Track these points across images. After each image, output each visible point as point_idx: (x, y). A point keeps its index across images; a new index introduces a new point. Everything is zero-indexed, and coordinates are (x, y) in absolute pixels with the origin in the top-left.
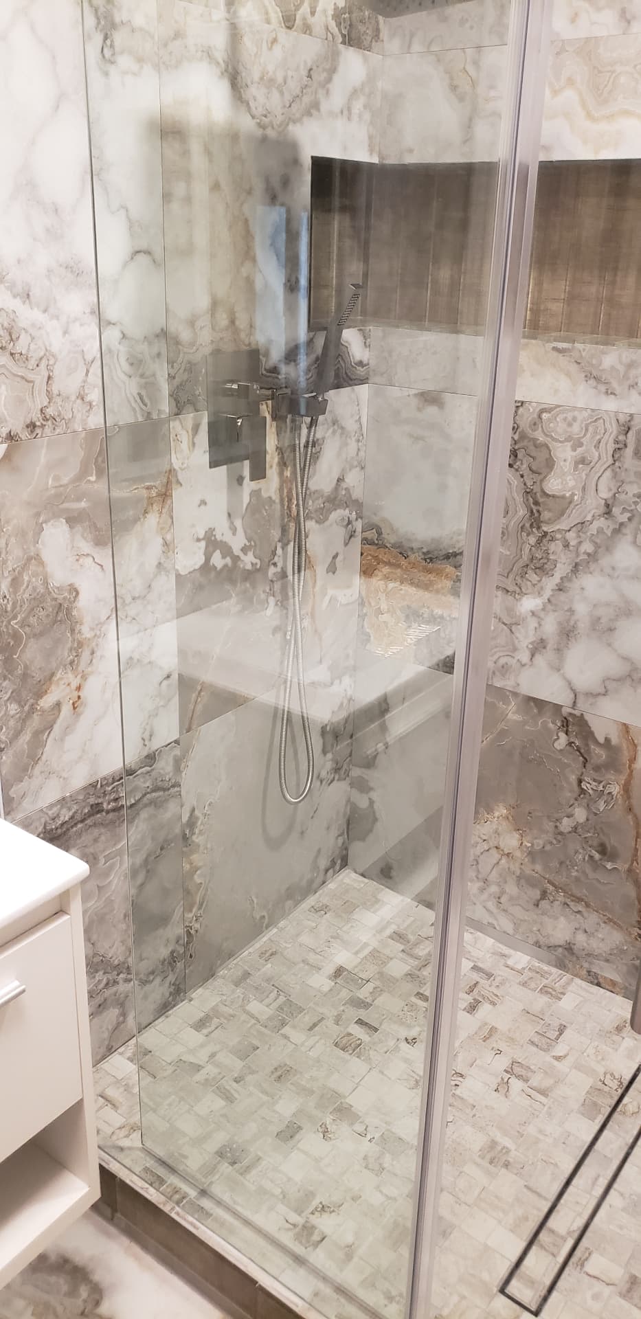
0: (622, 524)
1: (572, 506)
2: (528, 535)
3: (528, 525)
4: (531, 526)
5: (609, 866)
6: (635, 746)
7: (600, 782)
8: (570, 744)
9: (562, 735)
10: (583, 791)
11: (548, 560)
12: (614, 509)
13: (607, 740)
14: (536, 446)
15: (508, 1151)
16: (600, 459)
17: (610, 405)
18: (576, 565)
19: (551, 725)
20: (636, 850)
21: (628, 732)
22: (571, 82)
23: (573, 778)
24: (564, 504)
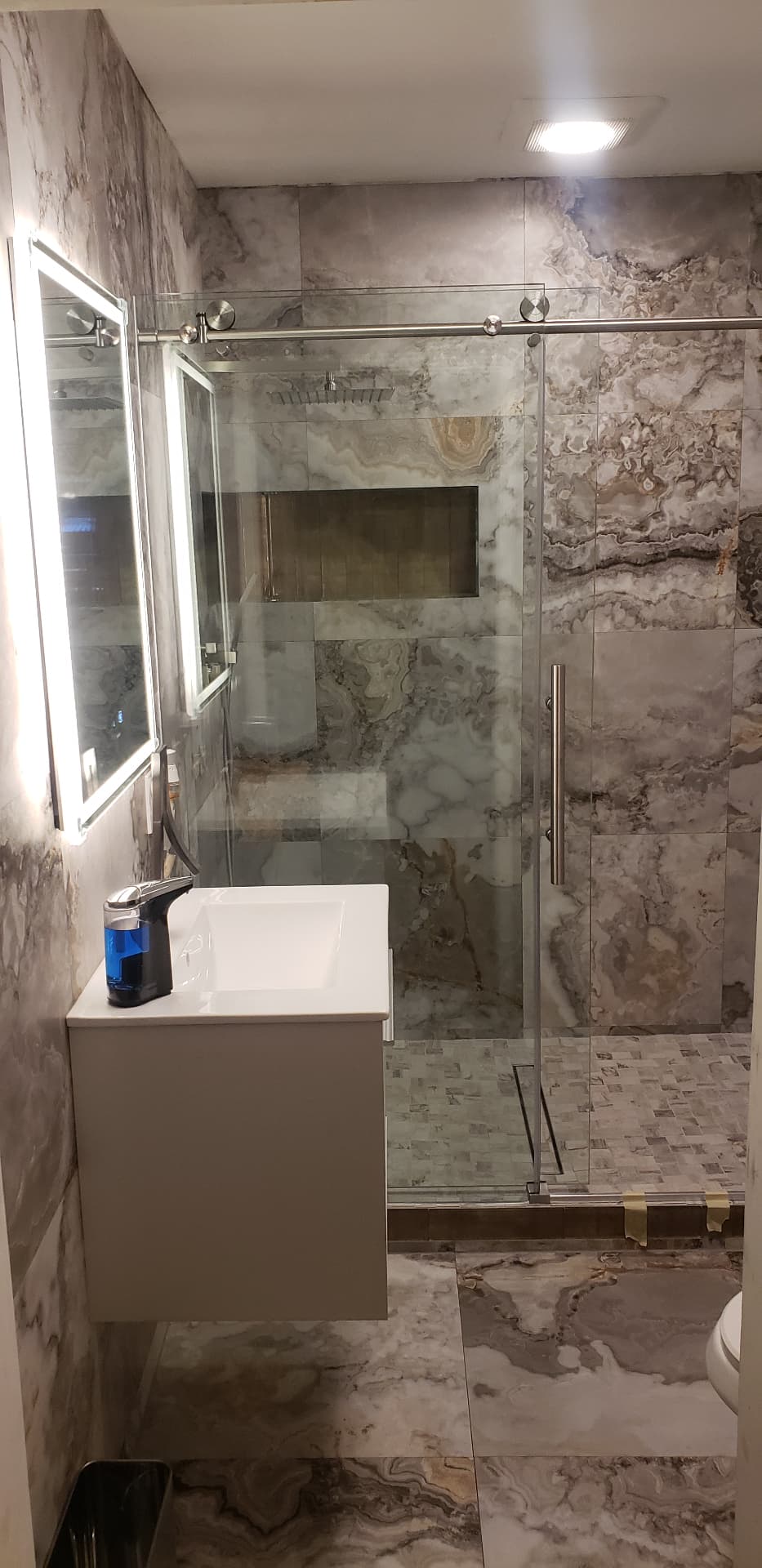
0: (421, 708)
1: (386, 702)
2: (359, 728)
3: (358, 721)
4: (361, 721)
5: (450, 943)
6: (454, 852)
7: (434, 885)
8: (410, 865)
9: (404, 861)
10: (423, 896)
11: (376, 741)
12: (414, 700)
13: (434, 853)
14: (356, 668)
15: (485, 1126)
16: (400, 669)
17: (403, 635)
18: (396, 741)
19: (395, 856)
20: (466, 924)
21: (447, 844)
22: (348, 445)
23: (415, 889)
24: (381, 702)
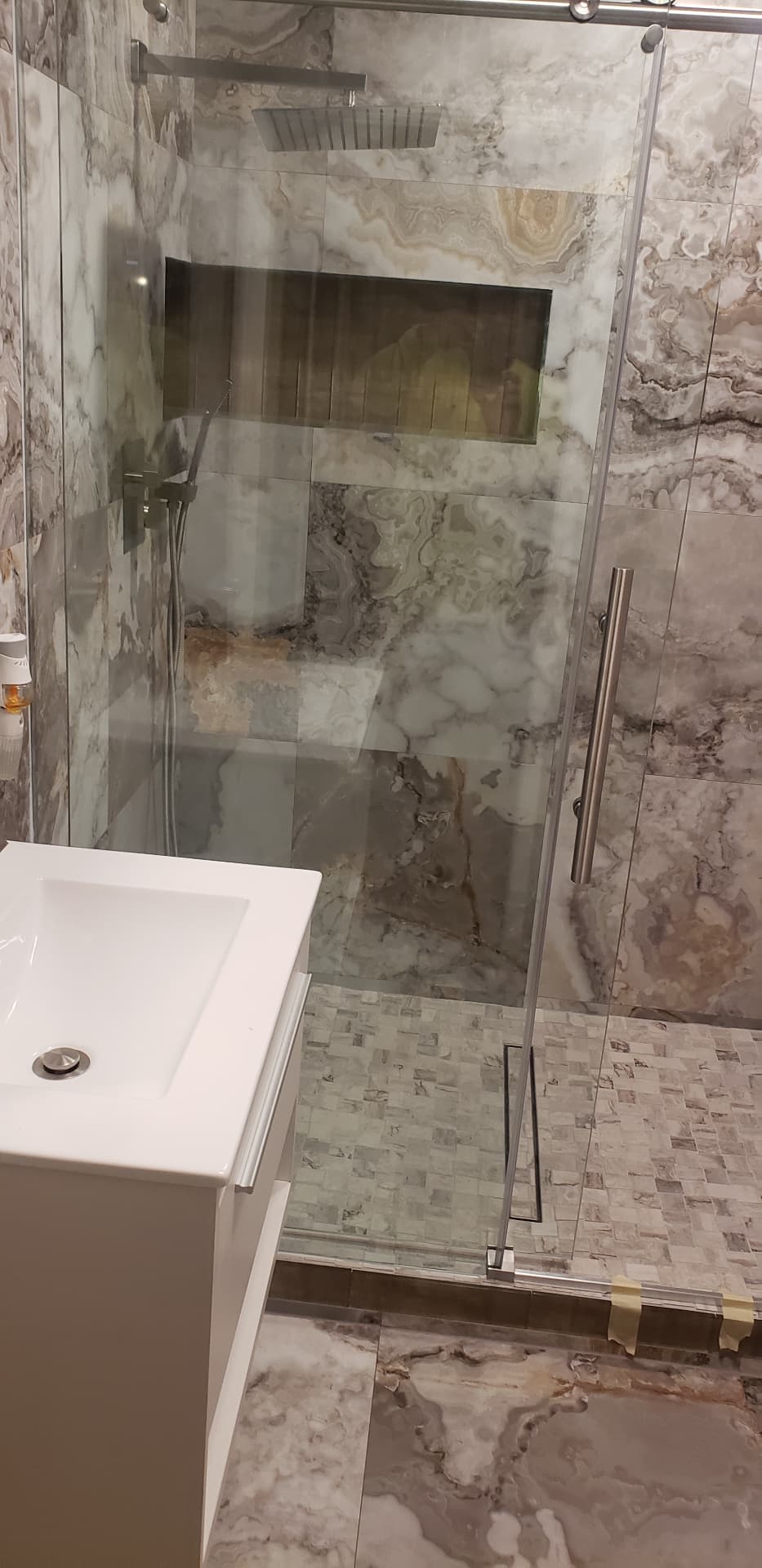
0: (442, 587)
1: (398, 575)
2: (359, 604)
3: (358, 595)
4: (362, 596)
5: (446, 885)
6: (463, 775)
7: (434, 813)
8: (406, 785)
9: (399, 779)
10: (419, 825)
11: (379, 624)
12: (435, 575)
13: (439, 775)
14: (362, 524)
15: (454, 1132)
16: (420, 532)
17: (427, 486)
18: (405, 626)
19: (388, 772)
20: (469, 865)
21: (456, 764)
22: (380, 213)
23: (410, 816)
24: (391, 573)
